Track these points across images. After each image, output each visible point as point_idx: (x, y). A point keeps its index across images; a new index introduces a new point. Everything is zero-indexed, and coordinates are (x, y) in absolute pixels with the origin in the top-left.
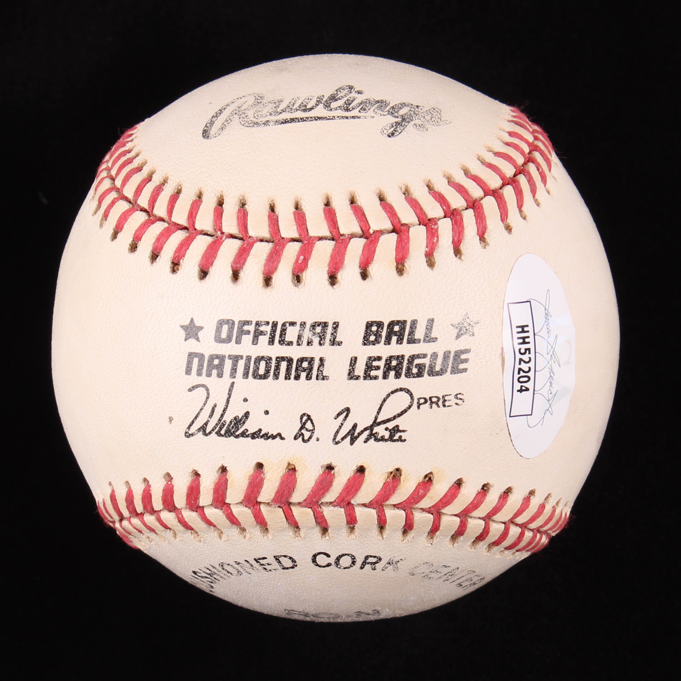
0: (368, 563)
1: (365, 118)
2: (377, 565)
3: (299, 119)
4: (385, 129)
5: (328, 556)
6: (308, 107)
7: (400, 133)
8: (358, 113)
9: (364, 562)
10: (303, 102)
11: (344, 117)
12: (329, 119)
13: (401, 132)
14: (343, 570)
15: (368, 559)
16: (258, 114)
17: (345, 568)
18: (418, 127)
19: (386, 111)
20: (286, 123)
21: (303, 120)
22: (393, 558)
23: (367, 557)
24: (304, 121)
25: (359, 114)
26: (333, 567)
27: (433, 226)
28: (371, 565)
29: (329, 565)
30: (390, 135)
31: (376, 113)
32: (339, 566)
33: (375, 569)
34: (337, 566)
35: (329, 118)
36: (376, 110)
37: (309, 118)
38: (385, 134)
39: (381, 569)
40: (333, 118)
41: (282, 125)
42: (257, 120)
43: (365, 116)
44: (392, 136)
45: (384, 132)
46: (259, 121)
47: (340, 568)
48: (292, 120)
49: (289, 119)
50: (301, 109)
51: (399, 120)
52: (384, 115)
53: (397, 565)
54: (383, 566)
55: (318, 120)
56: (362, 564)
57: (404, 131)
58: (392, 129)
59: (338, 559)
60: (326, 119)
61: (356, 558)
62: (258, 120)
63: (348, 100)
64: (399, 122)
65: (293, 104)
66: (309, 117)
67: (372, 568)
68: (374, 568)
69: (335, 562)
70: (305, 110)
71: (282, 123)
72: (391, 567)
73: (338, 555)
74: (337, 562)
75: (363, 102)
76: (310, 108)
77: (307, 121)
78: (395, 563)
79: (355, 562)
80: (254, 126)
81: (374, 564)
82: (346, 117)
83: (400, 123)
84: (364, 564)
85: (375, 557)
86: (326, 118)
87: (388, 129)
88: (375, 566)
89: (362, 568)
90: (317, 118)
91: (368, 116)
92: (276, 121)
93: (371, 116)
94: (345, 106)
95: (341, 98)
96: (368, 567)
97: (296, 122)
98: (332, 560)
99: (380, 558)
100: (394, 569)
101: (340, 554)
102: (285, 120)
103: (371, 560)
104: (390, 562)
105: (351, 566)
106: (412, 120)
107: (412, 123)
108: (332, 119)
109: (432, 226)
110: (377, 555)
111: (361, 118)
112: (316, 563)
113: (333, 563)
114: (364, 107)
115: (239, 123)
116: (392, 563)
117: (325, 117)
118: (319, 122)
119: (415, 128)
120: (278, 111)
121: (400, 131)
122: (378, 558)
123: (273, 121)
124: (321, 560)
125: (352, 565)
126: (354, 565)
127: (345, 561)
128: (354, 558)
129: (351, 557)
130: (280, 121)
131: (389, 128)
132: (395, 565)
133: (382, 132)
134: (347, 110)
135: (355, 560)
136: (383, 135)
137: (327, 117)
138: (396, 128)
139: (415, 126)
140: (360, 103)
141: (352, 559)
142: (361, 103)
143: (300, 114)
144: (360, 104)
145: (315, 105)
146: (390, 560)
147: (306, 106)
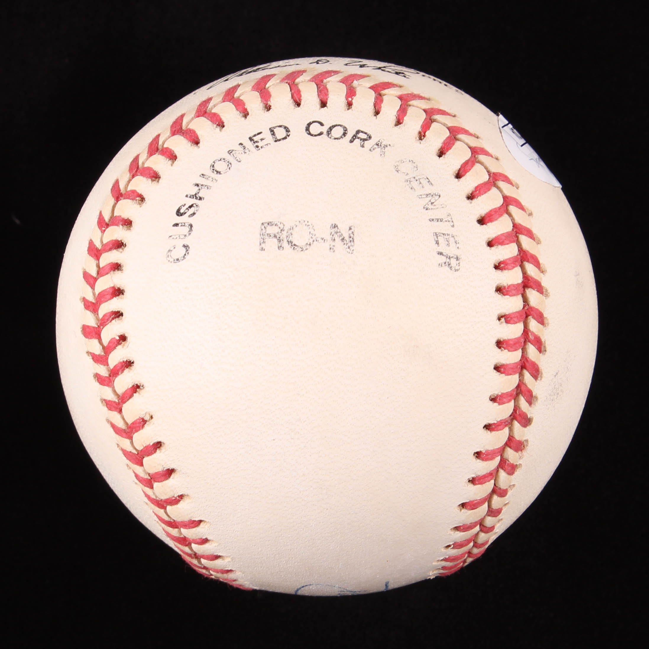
0: (358, 138)
2: (366, 142)
5: (322, 124)
9: (354, 136)
14: (334, 140)
15: (358, 134)
17: (335, 139)
22: (383, 141)
23: (358, 132)
26: (325, 136)
28: (361, 140)
29: (321, 134)
32: (330, 136)
33: (363, 146)
34: (328, 136)
39: (369, 149)
47: (330, 138)
53: (384, 149)
54: (371, 146)
56: (353, 137)
59: (331, 129)
61: (348, 130)
67: (361, 144)
68: (363, 144)
69: (328, 132)
72: (378, 150)
73: (331, 125)
74: (329, 131)
78: (384, 147)
79: (346, 133)
81: (364, 141)
84: (354, 138)
85: (366, 133)
88: (364, 143)
89: (351, 141)
96: (357, 141)
98: (325, 129)
99: (370, 136)
100: (381, 153)
101: (334, 124)
103: (361, 135)
104: (379, 144)
105: (341, 137)
110: (368, 132)
112: (309, 132)
113: (325, 132)
116: (381, 146)
122: (368, 135)
124: (315, 129)
125: (343, 136)
126: (345, 136)
127: (337, 132)
128: (346, 130)
129: (343, 128)
132: (383, 148)
135: (346, 132)
141: (344, 130)
146: (379, 141)
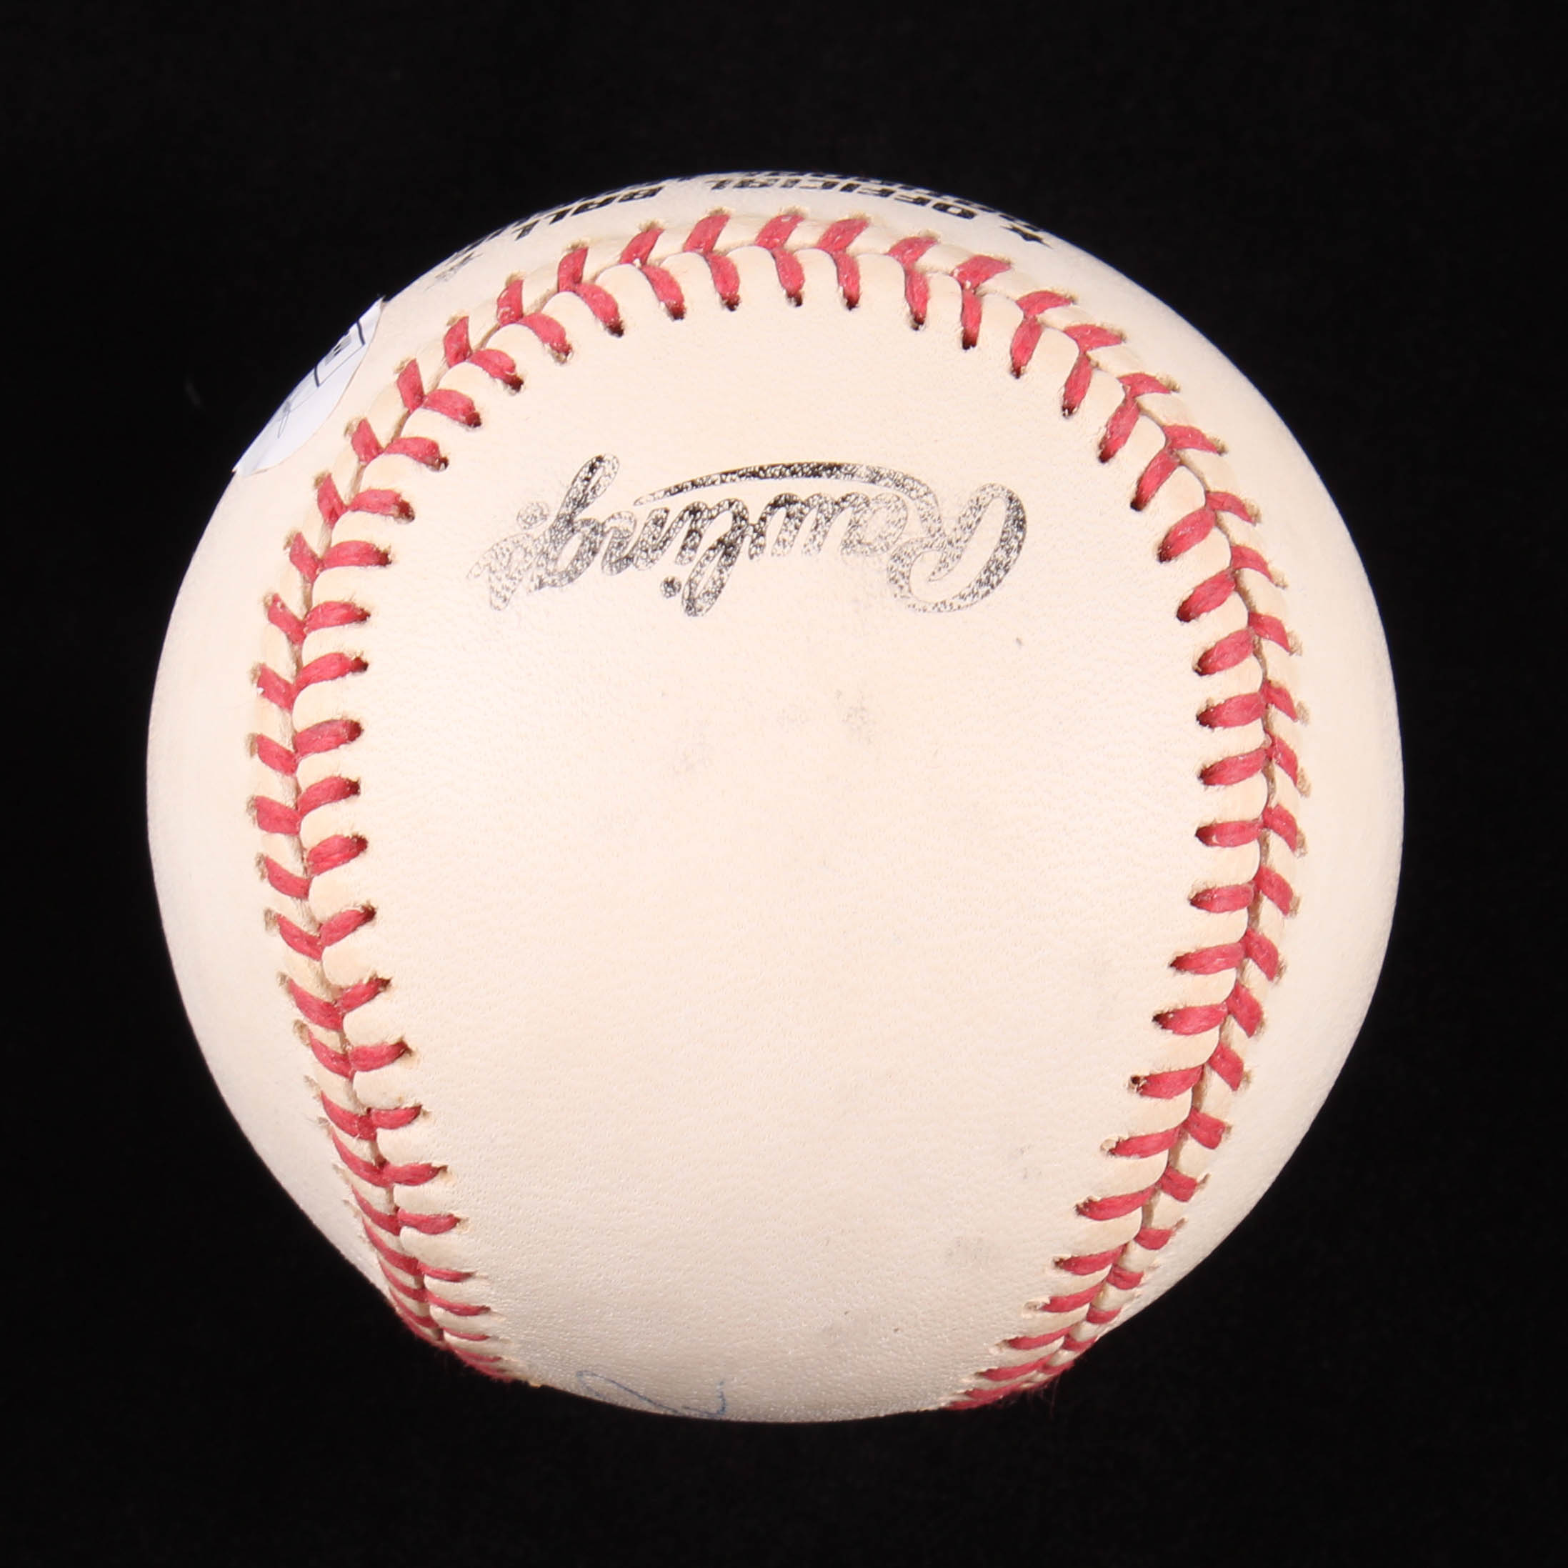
1: (653, 494)
3: (800, 474)
4: (609, 475)
6: (782, 512)
7: (577, 475)
8: (668, 506)
10: (795, 532)
11: (701, 486)
12: (734, 472)
13: (575, 480)
16: (895, 513)
18: (537, 514)
19: (608, 532)
20: (830, 464)
21: (792, 470)
24: (789, 467)
25: (670, 502)
27: (508, 309)
30: (598, 464)
31: (630, 518)
35: (734, 476)
36: (630, 528)
37: (777, 473)
38: (609, 462)
40: (724, 477)
41: (838, 462)
42: (899, 494)
43: (655, 499)
44: (594, 461)
45: (611, 467)
46: (892, 491)
48: (815, 471)
49: (824, 474)
50: (799, 506)
51: (582, 515)
52: (613, 517)
55: (757, 469)
57: (567, 487)
58: (593, 481)
60: (741, 473)
62: (895, 492)
63: (694, 548)
64: (580, 508)
65: (816, 528)
66: (778, 477)
70: (790, 501)
71: (839, 467)
75: (661, 548)
76: (779, 506)
77: (784, 466)
80: (905, 478)
82: (697, 487)
83: (578, 506)
86: (741, 476)
87: (603, 478)
90: (761, 473)
91: (647, 501)
92: (853, 475)
93: (642, 504)
94: (699, 524)
95: (712, 553)
97: (808, 465)
102: (832, 474)
106: (553, 528)
107: (551, 520)
108: (726, 474)
109: (511, 310)
111: (663, 493)
114: (659, 529)
115: (940, 503)
117: (743, 479)
118: (754, 464)
119: (544, 506)
120: (850, 509)
121: (578, 482)
123: (859, 476)
130: (846, 474)
131: (601, 483)
133: (616, 466)
134: (694, 511)
136: (614, 457)
137: (738, 479)
138: (586, 486)
139: (545, 513)
140: (668, 542)
142: (665, 543)
143: (801, 487)
144: (667, 539)
145: (769, 518)
147: (788, 516)
